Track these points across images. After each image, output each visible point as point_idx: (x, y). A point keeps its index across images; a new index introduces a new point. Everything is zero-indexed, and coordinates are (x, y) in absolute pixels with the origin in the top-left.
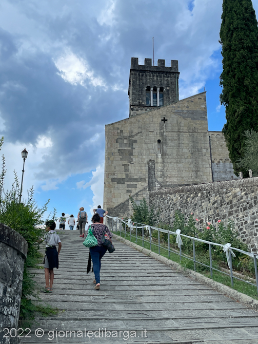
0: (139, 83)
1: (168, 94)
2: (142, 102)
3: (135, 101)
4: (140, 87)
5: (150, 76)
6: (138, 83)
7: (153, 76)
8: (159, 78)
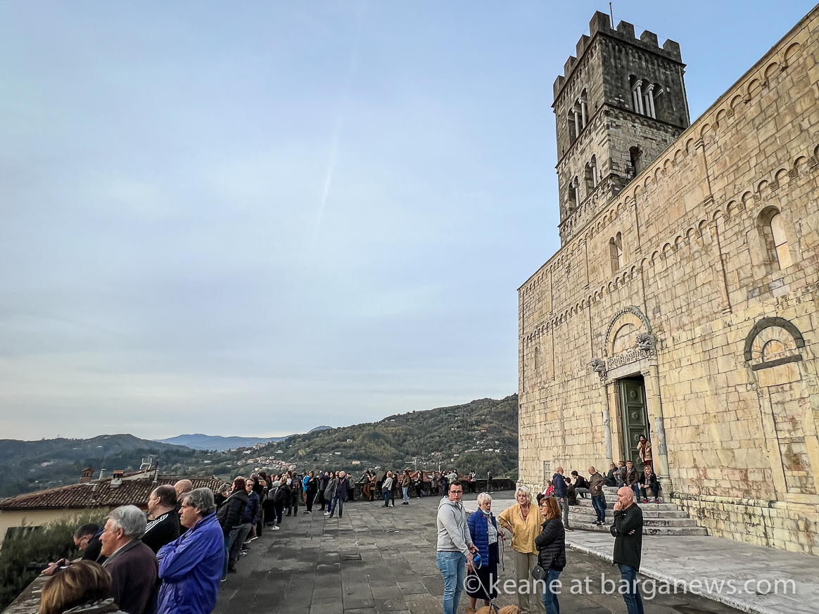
0: (615, 63)
1: (670, 101)
2: (624, 103)
3: (611, 98)
4: (617, 72)
5: (634, 57)
6: (613, 64)
7: (640, 58)
8: (649, 66)
